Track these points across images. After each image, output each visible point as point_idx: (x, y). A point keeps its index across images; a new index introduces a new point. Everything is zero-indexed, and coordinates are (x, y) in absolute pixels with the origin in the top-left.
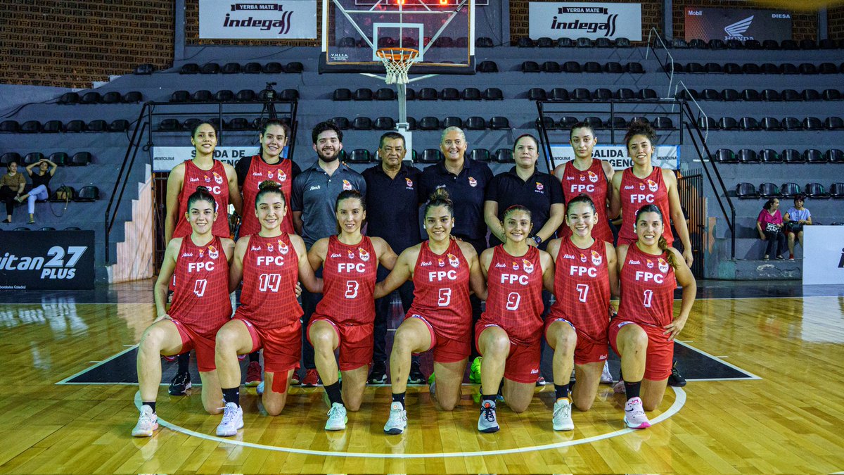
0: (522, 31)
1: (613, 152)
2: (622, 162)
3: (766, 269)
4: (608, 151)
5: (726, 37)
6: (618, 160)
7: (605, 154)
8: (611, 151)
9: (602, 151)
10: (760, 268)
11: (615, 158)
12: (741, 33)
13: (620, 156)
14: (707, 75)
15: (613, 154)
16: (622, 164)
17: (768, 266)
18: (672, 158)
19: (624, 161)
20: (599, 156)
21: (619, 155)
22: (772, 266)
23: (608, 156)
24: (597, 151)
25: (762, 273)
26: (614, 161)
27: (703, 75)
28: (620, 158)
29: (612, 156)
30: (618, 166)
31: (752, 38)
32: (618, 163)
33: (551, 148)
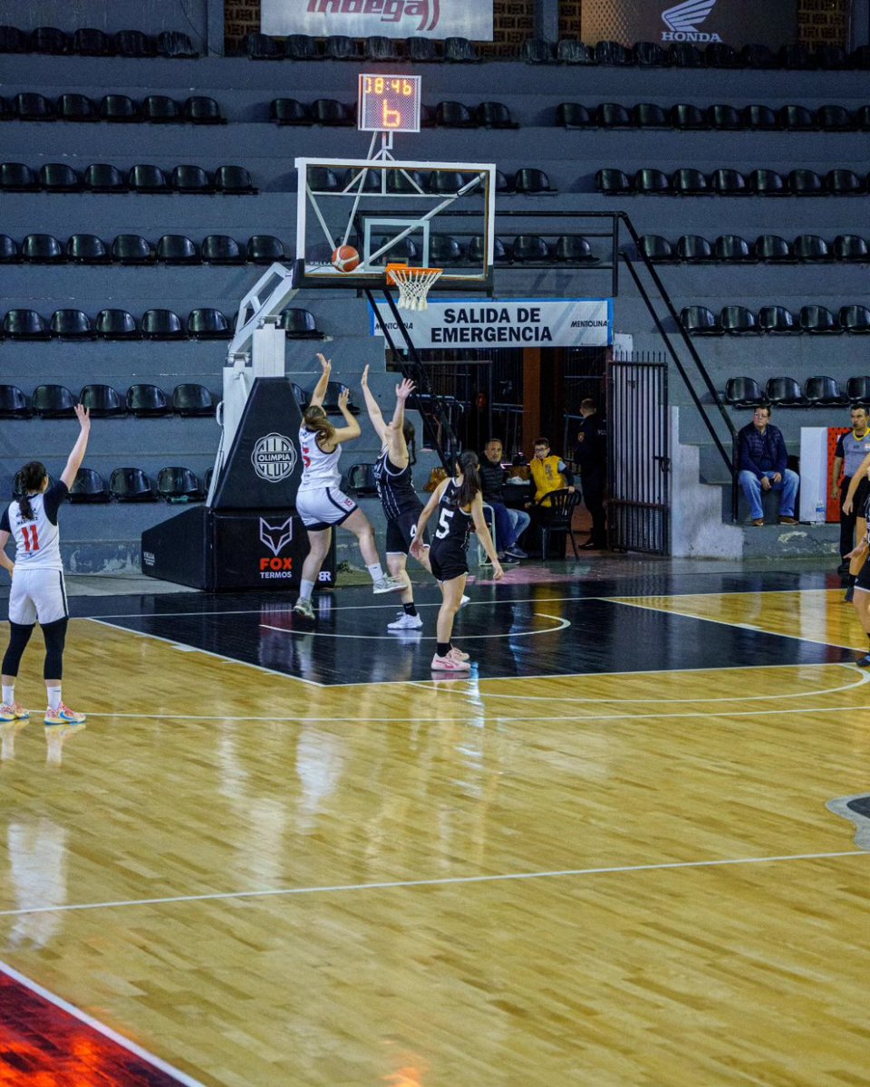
0: (247, 15)
1: (492, 314)
2: (507, 332)
3: (793, 539)
4: (482, 311)
5: (664, 34)
6: (500, 329)
7: (477, 316)
8: (489, 311)
9: (472, 311)
10: (784, 538)
11: (496, 325)
12: (694, 25)
13: (504, 321)
14: (639, 132)
15: (492, 317)
16: (507, 336)
17: (797, 533)
18: (600, 323)
19: (511, 329)
20: (466, 321)
21: (502, 318)
22: (804, 534)
23: (483, 321)
24: (463, 311)
25: (786, 546)
26: (493, 330)
27: (630, 133)
28: (504, 324)
29: (489, 321)
30: (500, 339)
31: (716, 38)
32: (500, 334)
33: (377, 304)
